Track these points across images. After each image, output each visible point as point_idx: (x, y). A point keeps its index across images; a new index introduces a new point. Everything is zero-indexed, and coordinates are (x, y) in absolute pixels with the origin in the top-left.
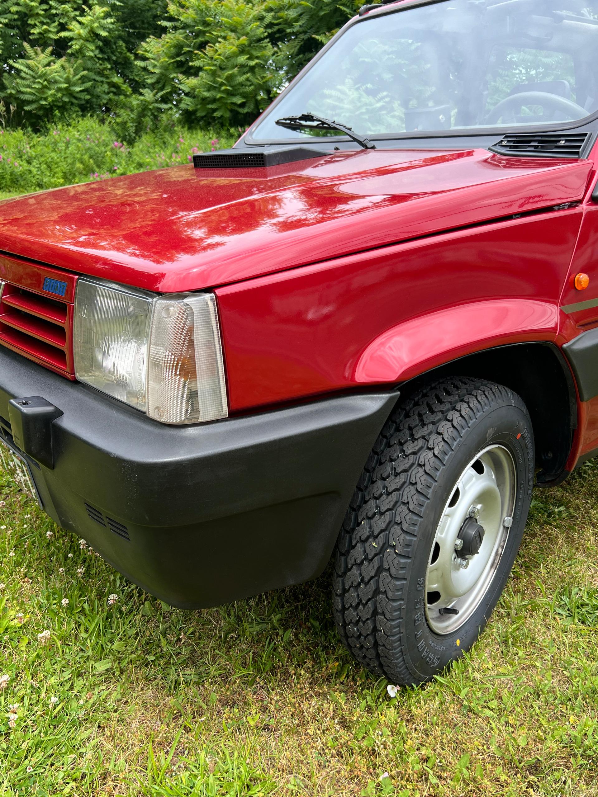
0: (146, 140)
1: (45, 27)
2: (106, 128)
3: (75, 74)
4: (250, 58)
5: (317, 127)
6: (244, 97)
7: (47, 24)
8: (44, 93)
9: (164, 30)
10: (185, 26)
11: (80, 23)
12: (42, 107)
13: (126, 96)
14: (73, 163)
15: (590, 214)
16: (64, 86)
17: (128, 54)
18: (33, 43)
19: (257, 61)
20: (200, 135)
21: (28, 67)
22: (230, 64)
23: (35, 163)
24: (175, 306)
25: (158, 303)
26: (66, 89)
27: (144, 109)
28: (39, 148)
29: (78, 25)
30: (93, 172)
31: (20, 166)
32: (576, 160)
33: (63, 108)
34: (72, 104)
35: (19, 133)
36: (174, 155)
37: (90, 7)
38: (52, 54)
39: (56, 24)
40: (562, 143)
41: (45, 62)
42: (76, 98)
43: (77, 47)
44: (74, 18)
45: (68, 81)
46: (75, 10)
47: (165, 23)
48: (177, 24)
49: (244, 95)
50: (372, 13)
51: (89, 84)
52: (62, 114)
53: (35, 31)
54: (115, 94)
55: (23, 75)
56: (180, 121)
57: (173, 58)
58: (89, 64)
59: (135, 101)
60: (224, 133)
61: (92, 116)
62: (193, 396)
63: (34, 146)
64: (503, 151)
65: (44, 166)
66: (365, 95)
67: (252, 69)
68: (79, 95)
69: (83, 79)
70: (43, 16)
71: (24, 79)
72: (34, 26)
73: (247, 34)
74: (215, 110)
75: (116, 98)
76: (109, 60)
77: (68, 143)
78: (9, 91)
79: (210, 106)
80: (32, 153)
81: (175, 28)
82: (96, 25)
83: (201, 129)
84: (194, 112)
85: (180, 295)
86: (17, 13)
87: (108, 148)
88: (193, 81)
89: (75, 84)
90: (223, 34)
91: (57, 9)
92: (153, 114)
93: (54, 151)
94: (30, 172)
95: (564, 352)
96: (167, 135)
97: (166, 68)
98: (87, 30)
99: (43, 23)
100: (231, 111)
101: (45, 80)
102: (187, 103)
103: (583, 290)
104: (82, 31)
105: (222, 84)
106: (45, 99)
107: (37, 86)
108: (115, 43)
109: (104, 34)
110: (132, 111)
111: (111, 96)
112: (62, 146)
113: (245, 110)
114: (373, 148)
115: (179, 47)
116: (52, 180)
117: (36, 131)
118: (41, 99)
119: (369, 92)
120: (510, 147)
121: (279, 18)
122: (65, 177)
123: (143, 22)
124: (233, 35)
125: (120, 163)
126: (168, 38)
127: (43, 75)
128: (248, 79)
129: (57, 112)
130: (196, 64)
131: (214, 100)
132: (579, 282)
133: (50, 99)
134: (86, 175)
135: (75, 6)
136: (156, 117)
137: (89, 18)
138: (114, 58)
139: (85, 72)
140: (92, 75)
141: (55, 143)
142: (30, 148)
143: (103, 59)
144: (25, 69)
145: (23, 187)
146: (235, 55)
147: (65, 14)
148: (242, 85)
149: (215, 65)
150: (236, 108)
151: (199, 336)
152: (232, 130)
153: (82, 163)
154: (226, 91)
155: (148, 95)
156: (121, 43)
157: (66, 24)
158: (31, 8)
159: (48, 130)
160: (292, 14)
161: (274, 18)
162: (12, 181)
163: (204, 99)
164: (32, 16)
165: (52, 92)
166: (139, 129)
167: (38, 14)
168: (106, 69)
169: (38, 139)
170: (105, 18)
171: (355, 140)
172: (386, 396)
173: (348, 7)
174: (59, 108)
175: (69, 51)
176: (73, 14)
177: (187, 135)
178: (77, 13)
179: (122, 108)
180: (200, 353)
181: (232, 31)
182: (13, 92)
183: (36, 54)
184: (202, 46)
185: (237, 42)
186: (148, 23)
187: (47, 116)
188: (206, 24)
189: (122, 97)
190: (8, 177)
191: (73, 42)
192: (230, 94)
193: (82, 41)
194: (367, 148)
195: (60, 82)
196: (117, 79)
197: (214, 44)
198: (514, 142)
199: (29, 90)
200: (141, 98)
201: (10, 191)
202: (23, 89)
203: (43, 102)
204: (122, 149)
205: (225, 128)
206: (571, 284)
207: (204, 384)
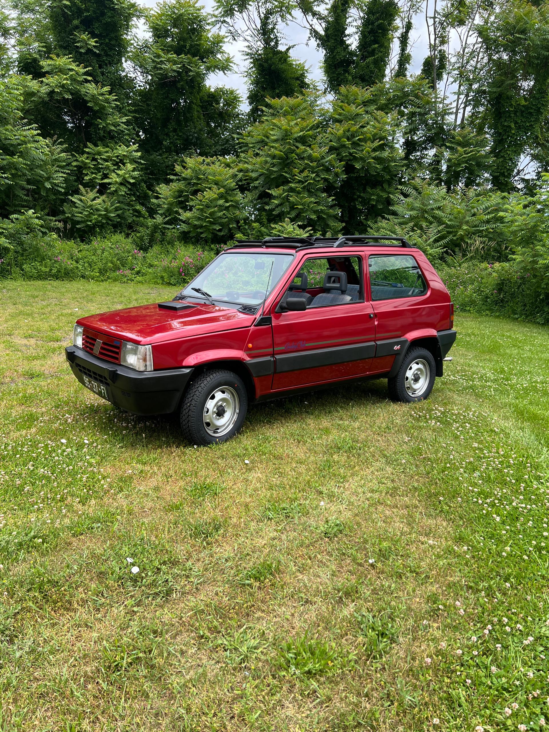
0: (156, 249)
1: (94, 175)
2: (130, 240)
3: (112, 206)
4: (227, 201)
6: (221, 225)
7: (96, 174)
8: (90, 217)
9: (172, 181)
10: (185, 179)
11: (118, 175)
12: (88, 226)
13: (144, 218)
14: (106, 263)
15: (252, 328)
16: (104, 213)
17: (148, 191)
18: (85, 185)
19: (230, 203)
20: (191, 247)
21: (81, 200)
22: (212, 205)
23: (81, 262)
24: (143, 347)
25: (140, 347)
26: (105, 215)
27: (156, 227)
28: (84, 253)
29: (115, 176)
30: (119, 269)
31: (70, 264)
33: (102, 226)
34: (108, 224)
35: (71, 243)
36: (173, 260)
37: (124, 164)
38: (98, 192)
39: (101, 173)
41: (92, 197)
42: (111, 220)
43: (114, 189)
44: (114, 171)
45: (106, 210)
46: (114, 165)
47: (172, 177)
48: (180, 177)
49: (221, 224)
50: (229, 251)
51: (120, 212)
52: (101, 230)
53: (87, 178)
54: (137, 216)
55: (77, 205)
56: (178, 237)
57: (176, 198)
58: (121, 199)
59: (150, 222)
60: (207, 248)
61: (121, 233)
62: (146, 366)
63: (81, 250)
64: (241, 310)
65: (86, 265)
66: (298, 228)
67: (227, 208)
68: (112, 219)
69: (116, 209)
70: (93, 168)
71: (76, 207)
72: (87, 175)
73: (223, 187)
74: (202, 233)
75: (138, 219)
76: (134, 195)
77: (103, 250)
78: (67, 215)
79: (199, 230)
80: (80, 255)
81: (179, 180)
82: (127, 176)
83: (192, 243)
84: (189, 232)
85: (144, 345)
86: (76, 166)
87: (130, 254)
88: (188, 214)
89: (110, 212)
90: (209, 186)
91: (102, 165)
92: (161, 231)
93: (94, 255)
94: (77, 268)
96: (169, 247)
97: (171, 204)
98: (121, 179)
99: (92, 173)
100: (213, 233)
101: (92, 209)
102: (183, 227)
103: (251, 348)
104: (117, 180)
105: (207, 217)
106: (91, 221)
107: (86, 213)
108: (139, 185)
109: (132, 181)
110: (148, 228)
111: (134, 218)
112: (99, 252)
113: (222, 234)
114: (213, 304)
115: (181, 192)
116: (92, 274)
117: (82, 241)
118: (87, 221)
119: (300, 227)
121: (247, 176)
122: (100, 272)
123: (159, 170)
124: (215, 186)
125: (137, 264)
126: (175, 186)
127: (91, 206)
128: (224, 214)
129: (98, 229)
130: (191, 203)
131: (201, 227)
132: (249, 346)
133: (94, 221)
134: (114, 271)
135: (114, 163)
136: (163, 234)
137: (123, 171)
138: (138, 194)
139: (118, 205)
140: (123, 206)
141: (95, 250)
142: (78, 252)
143: (130, 195)
144: (79, 202)
145: (72, 277)
146: (216, 199)
147: (107, 168)
148: (220, 217)
149: (202, 205)
150: (215, 232)
151: (148, 354)
152: (212, 246)
153: (112, 263)
154: (210, 222)
155: (159, 219)
156: (143, 184)
157: (108, 174)
158: (86, 164)
159: (91, 241)
160: (254, 175)
161: (243, 175)
162: (65, 274)
163: (195, 225)
164: (86, 168)
165: (96, 216)
166: (152, 241)
167: (89, 167)
168: (132, 201)
169: (83, 246)
170: (133, 171)
172: (191, 369)
173: (289, 174)
174: (98, 226)
175: (108, 191)
176: (112, 168)
177: (183, 248)
178: (116, 167)
179: (141, 226)
180: (148, 357)
181: (216, 184)
182: (70, 215)
183: (87, 193)
184: (195, 193)
185: (218, 192)
186: (162, 171)
187: (90, 231)
188: (199, 179)
189: (141, 219)
190: (63, 271)
191: (112, 186)
192: (211, 223)
193: (117, 185)
195: (102, 211)
196: (138, 207)
197: (203, 192)
198: (244, 308)
199: (80, 215)
200: (155, 221)
201: (63, 280)
202: (76, 214)
203: (90, 223)
204: (139, 255)
205: (208, 244)
206: (247, 346)
207: (148, 363)
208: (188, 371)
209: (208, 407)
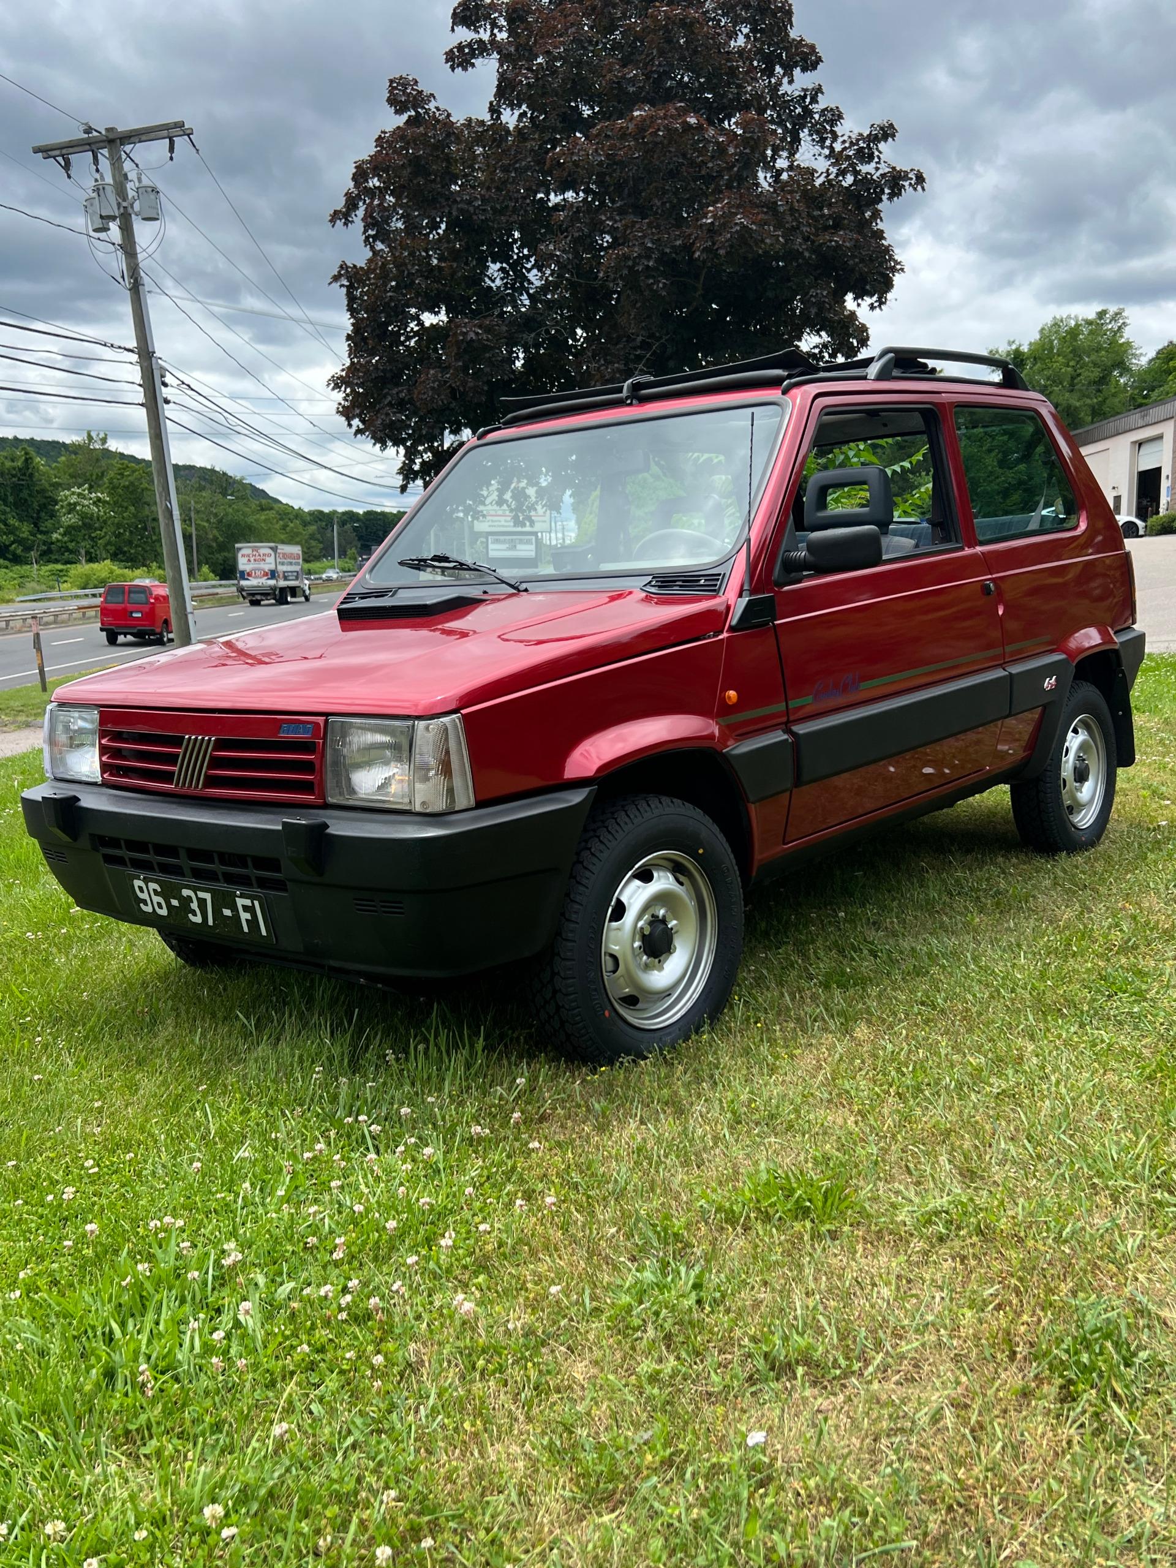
5: (454, 568)
15: (728, 638)
24: (434, 724)
25: (419, 724)
32: (714, 597)
40: (702, 582)
62: (451, 791)
64: (653, 590)
85: (436, 716)
95: (725, 756)
103: (734, 705)
114: (526, 590)
120: (659, 587)
132: (729, 698)
151: (452, 745)
171: (503, 582)
172: (587, 790)
180: (454, 759)
194: (519, 591)
198: (662, 582)
206: (723, 700)
207: (457, 782)
208: (576, 797)
209: (615, 948)
